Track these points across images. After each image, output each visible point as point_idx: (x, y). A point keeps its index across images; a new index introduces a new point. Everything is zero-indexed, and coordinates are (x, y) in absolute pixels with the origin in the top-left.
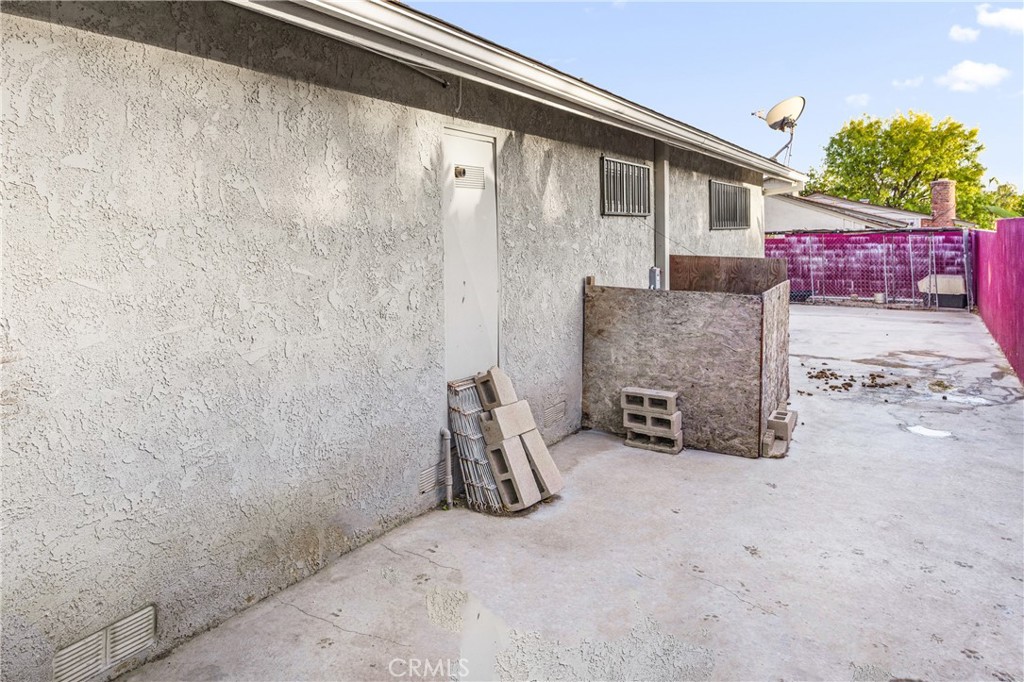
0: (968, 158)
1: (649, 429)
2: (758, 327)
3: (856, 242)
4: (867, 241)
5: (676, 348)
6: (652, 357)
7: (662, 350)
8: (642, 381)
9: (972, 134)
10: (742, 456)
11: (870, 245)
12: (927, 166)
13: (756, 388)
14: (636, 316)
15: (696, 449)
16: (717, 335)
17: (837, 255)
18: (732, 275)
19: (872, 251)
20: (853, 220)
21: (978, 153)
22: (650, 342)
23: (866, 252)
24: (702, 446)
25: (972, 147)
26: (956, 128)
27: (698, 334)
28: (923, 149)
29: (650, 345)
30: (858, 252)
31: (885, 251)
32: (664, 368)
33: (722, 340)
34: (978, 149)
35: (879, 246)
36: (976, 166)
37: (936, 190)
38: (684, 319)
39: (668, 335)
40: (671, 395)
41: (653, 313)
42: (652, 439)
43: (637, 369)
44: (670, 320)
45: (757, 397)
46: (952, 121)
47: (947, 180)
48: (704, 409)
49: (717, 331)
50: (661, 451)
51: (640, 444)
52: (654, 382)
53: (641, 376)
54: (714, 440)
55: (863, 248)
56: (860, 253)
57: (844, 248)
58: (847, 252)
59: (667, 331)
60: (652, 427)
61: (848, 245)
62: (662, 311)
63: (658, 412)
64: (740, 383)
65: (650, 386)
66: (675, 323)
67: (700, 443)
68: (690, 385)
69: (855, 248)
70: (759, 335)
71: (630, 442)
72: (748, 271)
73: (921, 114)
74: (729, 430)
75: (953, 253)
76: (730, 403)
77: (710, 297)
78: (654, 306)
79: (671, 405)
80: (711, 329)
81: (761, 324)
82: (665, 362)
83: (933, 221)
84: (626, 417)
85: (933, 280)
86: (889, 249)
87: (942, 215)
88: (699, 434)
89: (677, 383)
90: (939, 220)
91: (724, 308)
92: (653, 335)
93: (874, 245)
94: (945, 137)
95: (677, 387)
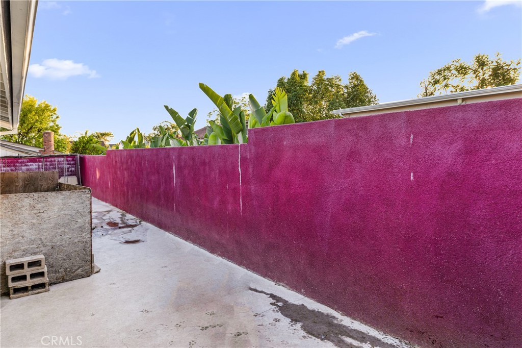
0: (52, 121)
1: (29, 283)
2: (89, 206)
3: (22, 163)
4: (28, 162)
5: (41, 227)
6: (23, 237)
7: (30, 231)
8: (16, 254)
9: (55, 110)
10: (83, 278)
11: (29, 164)
12: (36, 124)
13: (89, 239)
14: (10, 213)
15: (55, 284)
16: (66, 215)
17: (12, 170)
18: (27, 183)
19: (31, 167)
20: (11, 150)
21: (57, 119)
22: (22, 228)
23: (28, 167)
24: (60, 280)
25: (54, 117)
26: (47, 107)
27: (55, 217)
28: (34, 115)
29: (21, 230)
30: (23, 168)
31: (37, 167)
32: (32, 241)
33: (70, 217)
34: (57, 117)
35: (34, 164)
36: (57, 126)
37: (45, 136)
38: (45, 209)
39: (34, 221)
40: (40, 257)
41: (23, 209)
42: (30, 288)
43: (12, 247)
44: (36, 211)
45: (89, 244)
46: (46, 103)
47: (50, 131)
48: (60, 259)
49: (66, 212)
50: (38, 293)
51: (22, 294)
52: (25, 253)
53: (14, 251)
54: (66, 274)
55: (26, 165)
56: (24, 168)
57: (14, 166)
58: (17, 168)
59: (34, 218)
60: (31, 280)
61: (18, 164)
62: (30, 206)
63: (35, 270)
64: (80, 238)
65: (23, 256)
66: (40, 213)
67: (58, 279)
68: (50, 247)
69: (22, 165)
70: (90, 211)
71: (14, 296)
72: (36, 179)
73: (32, 97)
74: (75, 266)
75: (68, 166)
76: (75, 251)
77: (61, 194)
78: (24, 204)
79: (43, 263)
80: (62, 212)
81: (91, 204)
82: (33, 238)
83: (44, 151)
84: (10, 280)
85: (66, 179)
86: (39, 165)
87: (48, 148)
88: (57, 275)
89: (42, 249)
90: (47, 151)
91: (70, 199)
92: (23, 223)
93: (31, 164)
94: (44, 110)
95: (42, 251)
